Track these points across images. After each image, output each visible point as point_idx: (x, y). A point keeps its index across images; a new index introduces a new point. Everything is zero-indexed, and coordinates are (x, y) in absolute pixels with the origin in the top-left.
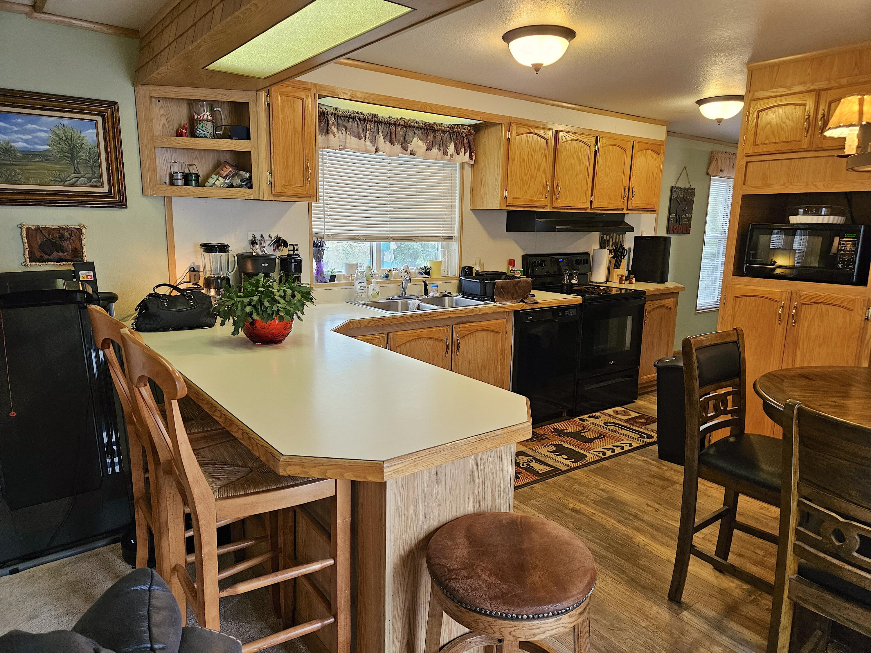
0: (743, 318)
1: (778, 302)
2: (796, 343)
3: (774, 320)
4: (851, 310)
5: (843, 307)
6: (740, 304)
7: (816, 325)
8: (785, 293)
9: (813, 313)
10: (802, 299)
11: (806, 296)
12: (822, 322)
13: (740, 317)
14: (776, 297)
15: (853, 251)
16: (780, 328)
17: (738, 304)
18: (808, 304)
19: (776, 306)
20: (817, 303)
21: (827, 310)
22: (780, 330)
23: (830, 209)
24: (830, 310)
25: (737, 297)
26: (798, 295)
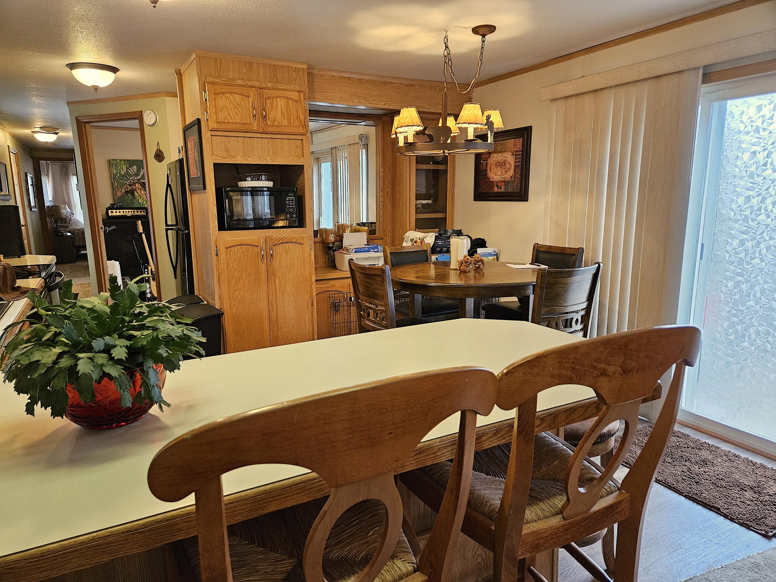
0: (234, 264)
1: (257, 246)
2: (274, 274)
3: (257, 261)
4: (302, 244)
5: (297, 243)
6: (230, 253)
7: (284, 259)
8: (261, 239)
9: (281, 251)
10: (274, 242)
11: (275, 239)
12: (287, 255)
13: (232, 264)
14: (257, 243)
15: (294, 205)
16: (263, 265)
17: (228, 253)
18: (277, 245)
19: (256, 250)
20: (283, 243)
21: (289, 247)
22: (263, 267)
23: (267, 176)
24: (290, 246)
25: (227, 248)
26: (270, 239)
